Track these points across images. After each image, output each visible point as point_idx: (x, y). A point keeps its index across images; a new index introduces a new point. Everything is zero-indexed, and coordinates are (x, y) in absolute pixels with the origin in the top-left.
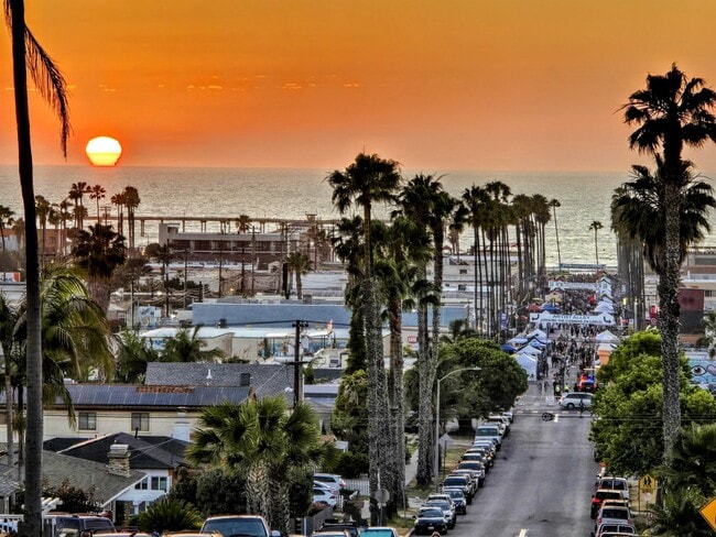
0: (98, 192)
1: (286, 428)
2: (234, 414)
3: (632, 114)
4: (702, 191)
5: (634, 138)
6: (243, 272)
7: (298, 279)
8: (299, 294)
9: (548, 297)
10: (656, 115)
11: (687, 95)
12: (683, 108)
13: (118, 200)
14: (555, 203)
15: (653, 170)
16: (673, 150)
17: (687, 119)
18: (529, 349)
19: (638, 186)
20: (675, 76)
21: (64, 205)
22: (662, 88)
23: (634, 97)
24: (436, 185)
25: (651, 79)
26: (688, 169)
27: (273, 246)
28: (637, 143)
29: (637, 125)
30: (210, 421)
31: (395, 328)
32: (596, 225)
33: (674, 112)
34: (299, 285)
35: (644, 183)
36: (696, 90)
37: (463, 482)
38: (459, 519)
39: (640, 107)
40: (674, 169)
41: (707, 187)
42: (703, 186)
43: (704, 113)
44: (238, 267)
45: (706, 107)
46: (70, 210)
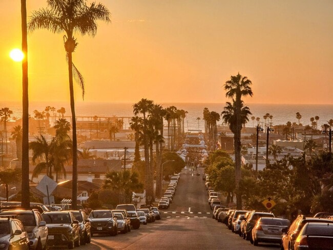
0: (53, 109)
1: (131, 179)
2: (116, 174)
3: (227, 87)
4: (246, 109)
5: (227, 93)
6: (97, 132)
7: (114, 135)
8: (114, 139)
9: (186, 139)
10: (234, 87)
11: (242, 82)
12: (241, 85)
13: (59, 111)
14: (187, 112)
15: (232, 103)
16: (239, 97)
17: (242, 89)
18: (183, 155)
19: (228, 108)
20: (239, 76)
21: (43, 113)
22: (235, 79)
23: (227, 82)
24: (161, 107)
25: (232, 77)
26: (243, 103)
27: (105, 125)
28: (228, 96)
29: (228, 90)
30: (108, 176)
31: (152, 149)
32: (199, 119)
33: (239, 86)
34: (114, 136)
35: (229, 107)
36: (245, 80)
37: (170, 194)
38: (170, 204)
39: (229, 85)
40: (239, 103)
41: (248, 108)
42: (246, 108)
43: (247, 87)
44: (96, 131)
45: (248, 85)
46: (45, 114)
